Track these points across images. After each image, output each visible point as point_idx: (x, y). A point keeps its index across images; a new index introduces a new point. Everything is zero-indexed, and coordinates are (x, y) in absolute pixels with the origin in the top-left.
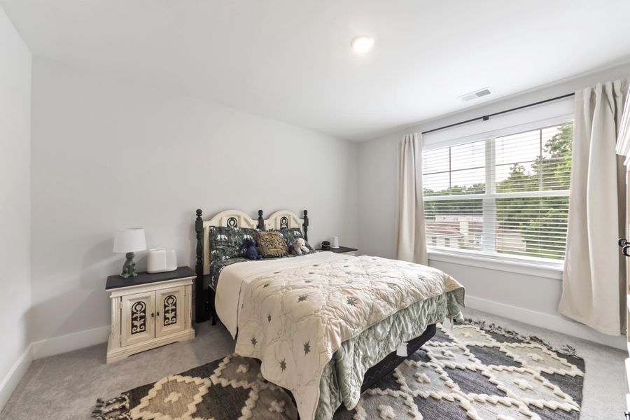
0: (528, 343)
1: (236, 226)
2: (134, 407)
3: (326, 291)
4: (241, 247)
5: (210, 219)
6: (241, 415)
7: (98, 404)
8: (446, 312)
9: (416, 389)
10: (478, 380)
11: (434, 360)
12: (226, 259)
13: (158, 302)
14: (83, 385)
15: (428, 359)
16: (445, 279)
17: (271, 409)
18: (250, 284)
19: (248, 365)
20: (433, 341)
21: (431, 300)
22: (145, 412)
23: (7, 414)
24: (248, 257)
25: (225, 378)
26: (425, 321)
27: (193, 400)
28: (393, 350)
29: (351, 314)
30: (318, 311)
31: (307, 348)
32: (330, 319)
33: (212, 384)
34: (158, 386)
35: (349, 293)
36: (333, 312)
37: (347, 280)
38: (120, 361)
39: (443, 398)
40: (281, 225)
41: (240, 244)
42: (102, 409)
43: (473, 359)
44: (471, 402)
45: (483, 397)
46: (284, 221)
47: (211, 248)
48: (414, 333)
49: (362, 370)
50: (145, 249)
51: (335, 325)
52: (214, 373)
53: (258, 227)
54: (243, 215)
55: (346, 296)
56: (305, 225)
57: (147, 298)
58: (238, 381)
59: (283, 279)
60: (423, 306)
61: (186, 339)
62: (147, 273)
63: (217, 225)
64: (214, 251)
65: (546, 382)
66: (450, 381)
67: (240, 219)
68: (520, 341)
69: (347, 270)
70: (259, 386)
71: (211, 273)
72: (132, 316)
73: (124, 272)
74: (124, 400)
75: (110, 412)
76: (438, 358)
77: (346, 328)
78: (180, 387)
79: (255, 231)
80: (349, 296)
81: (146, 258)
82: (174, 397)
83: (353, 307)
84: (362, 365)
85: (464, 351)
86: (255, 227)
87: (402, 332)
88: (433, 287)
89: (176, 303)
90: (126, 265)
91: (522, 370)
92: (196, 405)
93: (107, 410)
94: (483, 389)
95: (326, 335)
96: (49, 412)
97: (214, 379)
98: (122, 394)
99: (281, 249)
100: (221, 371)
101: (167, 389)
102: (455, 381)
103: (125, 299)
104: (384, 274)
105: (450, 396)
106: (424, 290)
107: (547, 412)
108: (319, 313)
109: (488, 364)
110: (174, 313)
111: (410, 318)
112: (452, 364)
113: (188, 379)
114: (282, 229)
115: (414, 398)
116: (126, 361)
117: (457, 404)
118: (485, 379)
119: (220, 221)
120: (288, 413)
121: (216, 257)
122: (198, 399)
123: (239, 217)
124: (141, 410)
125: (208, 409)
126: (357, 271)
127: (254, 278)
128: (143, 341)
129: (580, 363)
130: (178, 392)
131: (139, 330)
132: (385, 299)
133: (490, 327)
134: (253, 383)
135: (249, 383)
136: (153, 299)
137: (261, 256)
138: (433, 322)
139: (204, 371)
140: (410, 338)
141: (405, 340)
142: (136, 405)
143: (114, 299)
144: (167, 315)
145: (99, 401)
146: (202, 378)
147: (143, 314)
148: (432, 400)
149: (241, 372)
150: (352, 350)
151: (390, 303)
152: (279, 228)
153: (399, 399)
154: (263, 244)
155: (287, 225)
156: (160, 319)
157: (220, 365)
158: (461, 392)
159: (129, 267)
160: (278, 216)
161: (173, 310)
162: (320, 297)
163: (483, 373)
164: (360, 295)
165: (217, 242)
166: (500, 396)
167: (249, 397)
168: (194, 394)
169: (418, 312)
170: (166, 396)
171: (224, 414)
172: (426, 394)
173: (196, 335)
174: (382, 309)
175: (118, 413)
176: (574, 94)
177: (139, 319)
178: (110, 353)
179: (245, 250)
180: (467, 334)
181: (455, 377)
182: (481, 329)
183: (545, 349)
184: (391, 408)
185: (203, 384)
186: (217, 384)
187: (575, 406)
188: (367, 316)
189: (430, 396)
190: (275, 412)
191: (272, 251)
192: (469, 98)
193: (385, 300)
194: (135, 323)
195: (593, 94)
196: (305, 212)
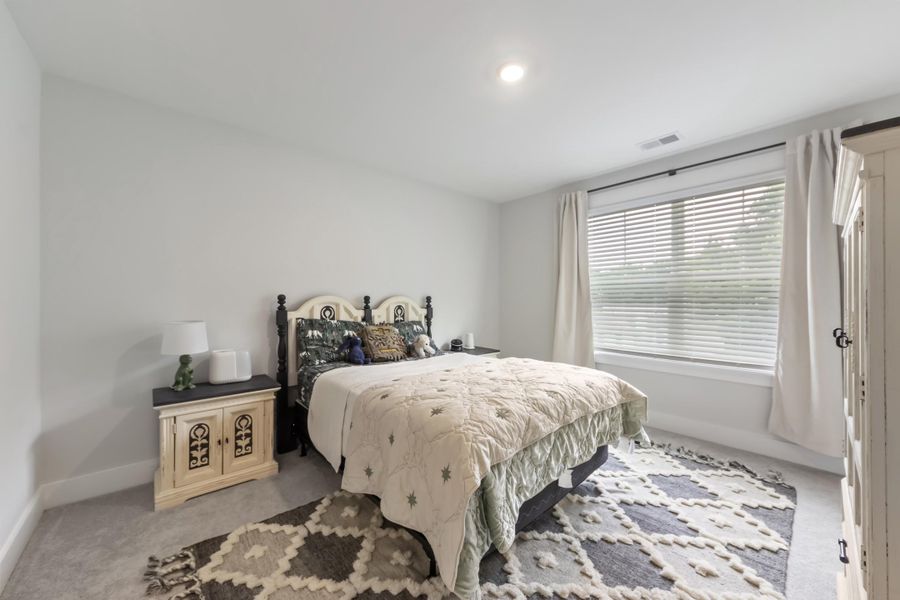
0: (727, 470)
1: (333, 319)
2: (202, 566)
3: (468, 402)
4: (341, 348)
5: (296, 308)
6: (353, 571)
7: (151, 564)
8: (621, 430)
9: (583, 531)
10: (663, 518)
11: (605, 493)
12: (320, 363)
13: (226, 424)
14: (123, 540)
15: (598, 492)
16: (620, 387)
17: (393, 562)
18: (361, 396)
19: (357, 507)
20: (604, 470)
21: (602, 414)
22: (218, 572)
23: (18, 581)
24: (351, 360)
25: (326, 525)
26: (594, 441)
27: (285, 554)
28: (554, 478)
29: (501, 429)
30: (460, 426)
31: (446, 474)
32: (475, 436)
33: (309, 532)
34: (233, 538)
35: (499, 404)
36: (479, 427)
37: (494, 388)
38: (176, 507)
39: (619, 541)
40: (395, 317)
41: (339, 342)
42: (157, 569)
43: (656, 491)
44: (655, 544)
45: (669, 538)
46: (399, 311)
47: (299, 348)
48: (580, 457)
49: (517, 503)
50: (207, 349)
51: (483, 443)
52: (310, 519)
53: (363, 320)
54: (343, 303)
55: (493, 407)
56: (428, 318)
57: (211, 418)
58: (345, 527)
59: (406, 389)
60: (592, 421)
61: (266, 475)
62: (209, 384)
63: (307, 317)
64: (304, 353)
65: (749, 517)
66: (627, 520)
67: (338, 309)
68: (716, 468)
69: (492, 375)
70: (375, 534)
71: (300, 383)
72: (191, 443)
73: (177, 383)
74: (187, 557)
75: (169, 573)
76: (610, 491)
77: (497, 447)
78: (264, 539)
79: (360, 325)
80: (499, 407)
81: (207, 362)
82: (257, 551)
83: (504, 421)
84: (515, 497)
85: (644, 481)
86: (359, 320)
87: (566, 455)
88: (605, 396)
89: (251, 425)
90: (180, 373)
91: (718, 503)
92: (290, 560)
93: (164, 571)
94: (670, 529)
95: (472, 456)
96: (80, 577)
97: (312, 526)
98: (184, 549)
99: (396, 349)
100: (320, 516)
101: (245, 541)
102: (634, 519)
103: (180, 419)
104: (542, 380)
105: (628, 538)
106: (594, 400)
107: (749, 552)
108: (461, 429)
109: (675, 497)
110: (248, 439)
111: (576, 436)
112: (630, 498)
113: (275, 528)
114: (396, 322)
115: (582, 542)
116: (182, 507)
117: (638, 547)
118: (672, 515)
119: (312, 311)
120: (416, 565)
121: (306, 361)
122: (291, 552)
123: (337, 305)
124: (214, 569)
125: (306, 564)
126: (504, 377)
127: (365, 388)
128: (206, 479)
129: (791, 492)
130: (262, 544)
131: (199, 463)
132: (545, 410)
133: (679, 451)
134: (366, 530)
135: (360, 530)
136: (219, 420)
137: (369, 359)
138: (605, 443)
139: (298, 516)
140: (576, 464)
141: (570, 466)
142: (205, 564)
143: (165, 421)
144: (240, 443)
145: (151, 559)
146: (295, 525)
147: (205, 441)
148: (605, 543)
149: (348, 516)
150: (504, 476)
151: (550, 416)
152: (392, 321)
153: (562, 543)
154: (372, 343)
155: (403, 316)
156: (230, 447)
157: (317, 508)
158: (642, 533)
159: (184, 375)
160: (392, 304)
161: (248, 435)
162: (459, 410)
163: (669, 508)
164: (512, 406)
165: (308, 341)
166: (692, 536)
167: (362, 548)
168: (285, 547)
169: (585, 430)
170: (246, 550)
171: (330, 570)
172: (597, 536)
173: (280, 469)
174: (540, 424)
175: (181, 574)
176: (784, 143)
177: (199, 448)
178: (159, 497)
179: (347, 351)
180: (648, 460)
181: (634, 515)
182: (667, 454)
183: (747, 477)
184: (552, 555)
185: (296, 533)
186: (316, 534)
187: (783, 545)
188: (523, 433)
189: (602, 539)
190: (398, 565)
191: (384, 353)
192: (649, 146)
193: (544, 412)
194: (195, 453)
195: (808, 144)
196: (429, 299)
